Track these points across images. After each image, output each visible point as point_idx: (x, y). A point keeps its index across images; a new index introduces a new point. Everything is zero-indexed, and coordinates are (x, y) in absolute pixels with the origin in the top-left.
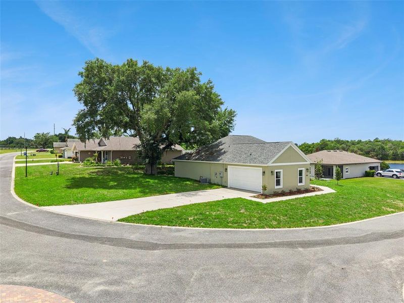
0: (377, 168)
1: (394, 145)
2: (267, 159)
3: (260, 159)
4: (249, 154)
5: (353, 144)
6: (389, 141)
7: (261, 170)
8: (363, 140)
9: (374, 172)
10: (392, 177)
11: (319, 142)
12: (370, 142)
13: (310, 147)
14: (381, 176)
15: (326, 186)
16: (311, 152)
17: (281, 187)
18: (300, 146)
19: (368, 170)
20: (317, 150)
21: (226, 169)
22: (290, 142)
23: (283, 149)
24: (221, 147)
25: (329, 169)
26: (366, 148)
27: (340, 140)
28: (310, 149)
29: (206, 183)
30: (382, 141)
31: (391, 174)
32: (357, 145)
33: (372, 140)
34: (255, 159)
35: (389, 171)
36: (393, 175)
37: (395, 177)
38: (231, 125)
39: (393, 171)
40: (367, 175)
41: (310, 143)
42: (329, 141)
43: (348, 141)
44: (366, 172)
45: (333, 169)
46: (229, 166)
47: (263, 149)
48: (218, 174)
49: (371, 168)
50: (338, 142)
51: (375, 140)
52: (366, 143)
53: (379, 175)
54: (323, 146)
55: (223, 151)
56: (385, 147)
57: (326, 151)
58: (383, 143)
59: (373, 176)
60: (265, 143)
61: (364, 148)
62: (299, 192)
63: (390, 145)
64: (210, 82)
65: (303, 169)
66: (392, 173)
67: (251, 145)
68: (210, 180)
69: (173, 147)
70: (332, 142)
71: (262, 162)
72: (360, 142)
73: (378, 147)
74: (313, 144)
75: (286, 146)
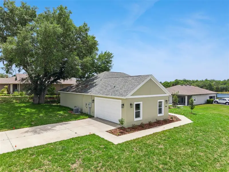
0: (214, 97)
1: (217, 83)
2: (127, 92)
3: (120, 91)
4: (113, 87)
5: (193, 82)
6: (214, 81)
7: (120, 102)
8: (199, 80)
9: (213, 101)
10: (225, 104)
11: (174, 81)
12: (203, 81)
13: (169, 84)
14: (218, 103)
15: (183, 115)
16: (170, 86)
17: (141, 118)
18: (163, 83)
19: (208, 99)
20: (173, 85)
21: (94, 100)
22: (150, 75)
23: (143, 81)
24: (95, 81)
25: (182, 98)
26: (201, 84)
27: (186, 80)
28: (169, 85)
29: (78, 112)
30: (210, 80)
31: (224, 102)
32: (196, 83)
33: (204, 80)
34: (117, 91)
35: (223, 100)
36: (226, 103)
37: (227, 104)
38: (110, 65)
39: (226, 100)
40: (208, 102)
41: (169, 82)
42: (180, 80)
43: (190, 81)
44: (207, 100)
45: (185, 98)
46: (95, 98)
47: (126, 82)
48: (88, 105)
49: (211, 97)
50: (185, 81)
51: (205, 80)
52: (201, 81)
53: (216, 102)
54: (176, 83)
55: (95, 84)
56: (212, 84)
57: (180, 85)
58: (210, 82)
59: (212, 103)
60: (129, 76)
61: (199, 84)
62: (159, 123)
63: (214, 83)
64: (85, 25)
65: (163, 101)
66: (226, 101)
67: (117, 78)
68: (82, 110)
69: (58, 81)
70: (181, 81)
71: (121, 95)
72: (197, 81)
73: (208, 84)
74: (171, 82)
75: (146, 79)
